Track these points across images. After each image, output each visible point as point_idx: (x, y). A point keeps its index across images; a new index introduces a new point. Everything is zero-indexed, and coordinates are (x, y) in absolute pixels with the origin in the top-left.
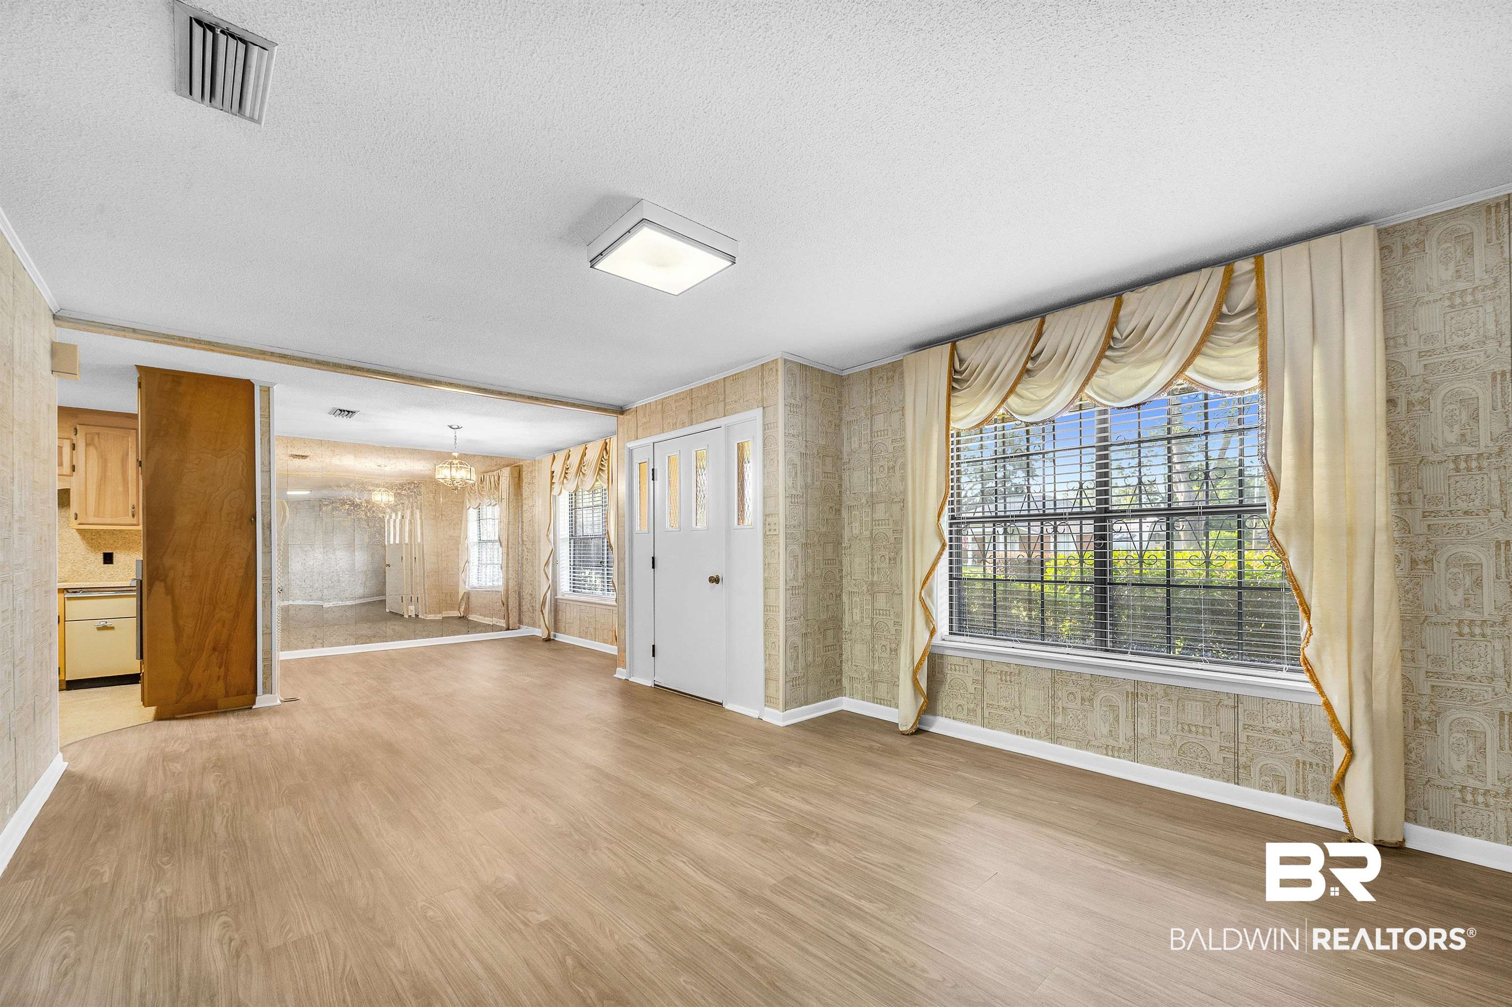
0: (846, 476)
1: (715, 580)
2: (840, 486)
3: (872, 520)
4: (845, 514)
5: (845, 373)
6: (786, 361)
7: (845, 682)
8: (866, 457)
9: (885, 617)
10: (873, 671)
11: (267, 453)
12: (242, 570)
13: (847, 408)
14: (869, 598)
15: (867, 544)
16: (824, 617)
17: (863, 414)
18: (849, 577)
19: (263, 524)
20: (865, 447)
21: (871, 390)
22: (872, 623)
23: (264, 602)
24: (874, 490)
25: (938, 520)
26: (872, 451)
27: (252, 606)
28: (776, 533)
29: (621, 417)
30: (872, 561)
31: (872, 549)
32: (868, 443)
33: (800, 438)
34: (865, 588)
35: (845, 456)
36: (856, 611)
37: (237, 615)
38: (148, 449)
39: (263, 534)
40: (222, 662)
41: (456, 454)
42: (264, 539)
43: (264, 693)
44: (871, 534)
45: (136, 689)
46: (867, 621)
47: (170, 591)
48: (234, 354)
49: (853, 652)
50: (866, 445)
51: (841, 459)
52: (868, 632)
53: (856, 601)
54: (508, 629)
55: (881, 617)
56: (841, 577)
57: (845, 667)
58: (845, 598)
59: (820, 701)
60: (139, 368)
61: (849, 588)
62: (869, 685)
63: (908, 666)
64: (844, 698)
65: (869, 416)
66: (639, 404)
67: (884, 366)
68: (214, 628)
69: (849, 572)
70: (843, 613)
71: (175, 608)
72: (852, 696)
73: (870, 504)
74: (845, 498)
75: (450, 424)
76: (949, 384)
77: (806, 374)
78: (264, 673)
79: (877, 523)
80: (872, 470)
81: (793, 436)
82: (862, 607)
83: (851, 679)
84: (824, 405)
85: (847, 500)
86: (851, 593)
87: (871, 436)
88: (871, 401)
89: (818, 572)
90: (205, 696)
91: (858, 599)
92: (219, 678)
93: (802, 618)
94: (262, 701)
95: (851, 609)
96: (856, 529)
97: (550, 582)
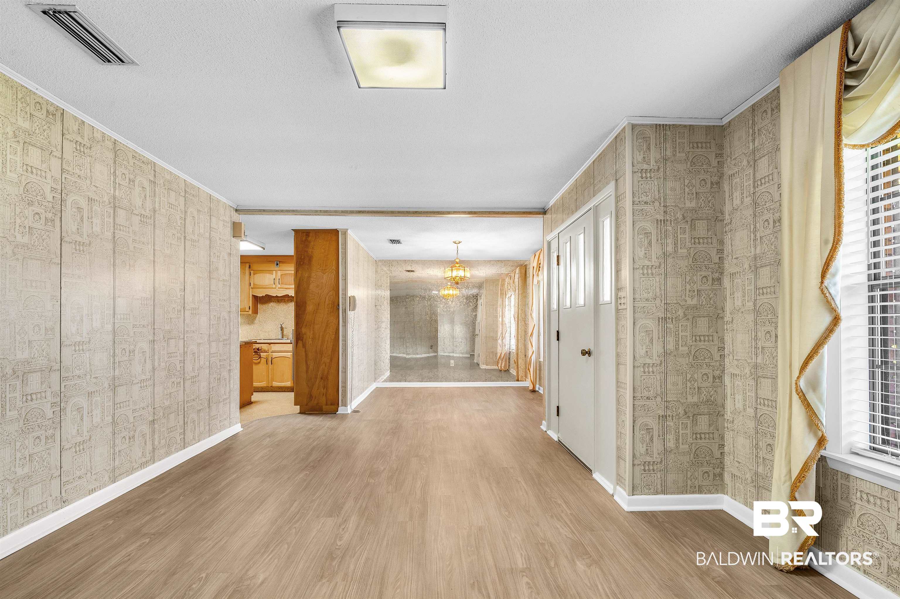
0: (727, 240)
1: (586, 353)
2: (721, 251)
3: (756, 288)
4: (726, 282)
5: (725, 121)
6: (634, 127)
7: (727, 477)
8: (748, 213)
9: (770, 409)
10: (756, 473)
11: (344, 270)
12: (334, 336)
13: (729, 160)
14: (752, 383)
15: (750, 318)
16: (693, 399)
17: (745, 163)
18: (731, 357)
19: (342, 309)
20: (748, 200)
21: (754, 130)
22: (756, 414)
23: (342, 354)
24: (758, 251)
25: (822, 283)
26: (755, 204)
27: (338, 357)
28: (625, 307)
29: (545, 216)
30: (756, 339)
31: (756, 324)
32: (750, 195)
33: (657, 204)
34: (747, 371)
35: (727, 217)
36: (739, 397)
37: (331, 360)
38: (297, 271)
39: (343, 315)
40: (324, 386)
41: (457, 260)
42: (343, 318)
43: (342, 406)
44: (755, 305)
45: (292, 395)
46: (750, 411)
47: (304, 346)
48: (305, 215)
49: (735, 445)
50: (749, 199)
51: (722, 221)
52: (751, 424)
53: (738, 385)
54: (518, 380)
55: (766, 408)
56: (722, 357)
57: (728, 460)
58: (727, 379)
59: (687, 493)
60: (294, 230)
61: (731, 370)
62: (753, 490)
63: (783, 479)
64: (726, 497)
65: (752, 163)
66: (552, 203)
67: (767, 96)
68: (322, 367)
69: (731, 350)
70: (724, 398)
71: (306, 355)
72: (734, 496)
73: (753, 268)
74: (726, 265)
75: (454, 240)
76: (840, 82)
77: (665, 135)
78: (342, 394)
79: (761, 291)
80: (755, 227)
81: (646, 203)
82: (744, 393)
83: (733, 476)
84: (693, 163)
85: (729, 267)
86: (733, 375)
87: (754, 187)
88: (754, 144)
89: (684, 349)
90: (318, 403)
91: (740, 384)
92: (323, 394)
93: (659, 399)
94: (341, 410)
95: (733, 394)
96: (738, 300)
97: (534, 349)
